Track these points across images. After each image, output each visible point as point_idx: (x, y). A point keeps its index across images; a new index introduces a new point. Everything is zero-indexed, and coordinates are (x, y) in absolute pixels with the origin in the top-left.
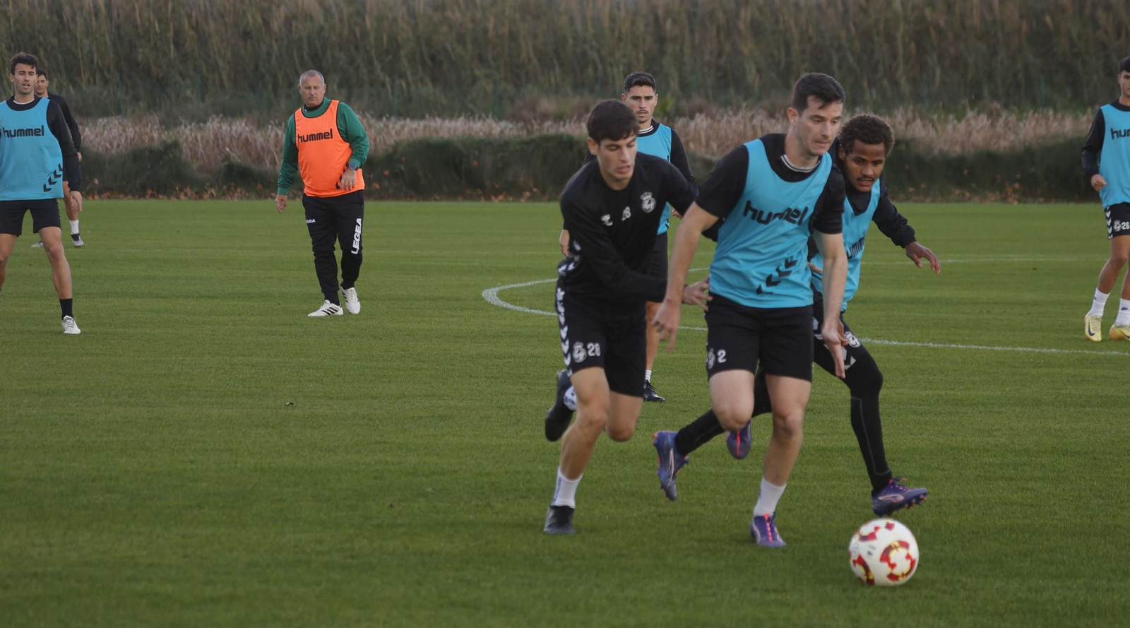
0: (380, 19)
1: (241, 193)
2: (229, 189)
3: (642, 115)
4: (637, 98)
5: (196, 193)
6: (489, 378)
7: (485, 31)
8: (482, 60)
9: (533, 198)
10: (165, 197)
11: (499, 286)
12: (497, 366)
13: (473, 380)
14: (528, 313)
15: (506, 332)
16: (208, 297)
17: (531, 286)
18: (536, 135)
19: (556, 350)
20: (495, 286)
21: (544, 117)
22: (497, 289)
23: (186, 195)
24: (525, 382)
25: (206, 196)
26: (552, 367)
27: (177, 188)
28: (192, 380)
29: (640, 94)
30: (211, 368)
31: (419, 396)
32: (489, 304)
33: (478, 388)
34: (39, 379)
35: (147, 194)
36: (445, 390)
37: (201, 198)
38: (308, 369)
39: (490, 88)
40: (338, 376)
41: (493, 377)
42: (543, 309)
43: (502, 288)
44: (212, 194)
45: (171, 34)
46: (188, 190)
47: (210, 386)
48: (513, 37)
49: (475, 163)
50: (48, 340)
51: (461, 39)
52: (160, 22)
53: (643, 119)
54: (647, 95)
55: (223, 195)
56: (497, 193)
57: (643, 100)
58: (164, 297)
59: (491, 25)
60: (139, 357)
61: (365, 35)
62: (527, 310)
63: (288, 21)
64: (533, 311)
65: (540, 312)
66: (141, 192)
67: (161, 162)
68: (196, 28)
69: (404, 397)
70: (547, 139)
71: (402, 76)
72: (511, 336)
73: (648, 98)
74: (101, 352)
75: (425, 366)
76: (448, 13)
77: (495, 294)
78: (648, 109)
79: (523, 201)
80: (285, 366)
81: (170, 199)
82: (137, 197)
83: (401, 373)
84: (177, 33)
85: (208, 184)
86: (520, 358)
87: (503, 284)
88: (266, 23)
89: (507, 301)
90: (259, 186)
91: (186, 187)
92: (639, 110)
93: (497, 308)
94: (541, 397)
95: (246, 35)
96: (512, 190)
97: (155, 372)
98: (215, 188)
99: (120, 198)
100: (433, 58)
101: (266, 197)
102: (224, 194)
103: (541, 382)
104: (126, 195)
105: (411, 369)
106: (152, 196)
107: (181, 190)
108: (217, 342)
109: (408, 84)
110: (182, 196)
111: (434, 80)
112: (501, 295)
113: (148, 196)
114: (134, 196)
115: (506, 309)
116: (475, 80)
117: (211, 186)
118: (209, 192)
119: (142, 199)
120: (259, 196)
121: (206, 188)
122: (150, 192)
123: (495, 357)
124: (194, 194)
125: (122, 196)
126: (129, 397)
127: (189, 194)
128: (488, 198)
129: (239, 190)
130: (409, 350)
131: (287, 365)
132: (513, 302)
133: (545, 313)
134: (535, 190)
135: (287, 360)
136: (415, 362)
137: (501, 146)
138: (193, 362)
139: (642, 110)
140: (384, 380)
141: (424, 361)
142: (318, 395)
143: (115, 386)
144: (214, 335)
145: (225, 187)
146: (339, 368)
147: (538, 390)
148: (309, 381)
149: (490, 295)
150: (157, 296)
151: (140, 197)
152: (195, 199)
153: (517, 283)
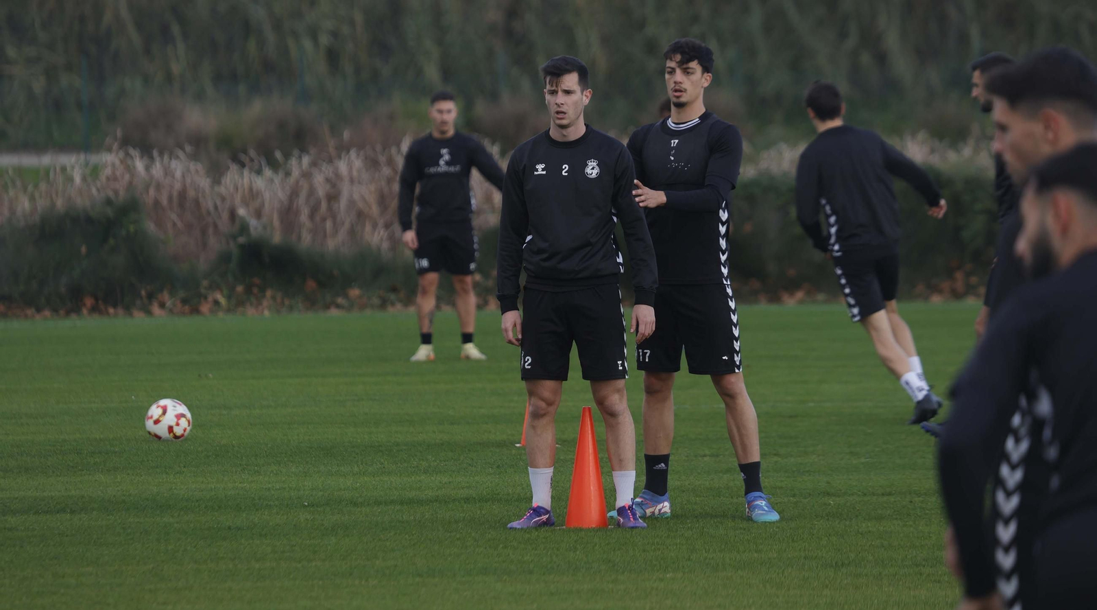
1: (274, 298)
2: (248, 290)
5: (184, 301)
10: (120, 311)
23: (162, 305)
25: (205, 308)
27: (143, 293)
35: (85, 305)
37: (195, 311)
44: (216, 302)
46: (166, 296)
55: (237, 304)
66: (71, 302)
67: (112, 241)
81: (131, 315)
82: (62, 312)
85: (205, 283)
90: (311, 284)
91: (161, 291)
98: (221, 291)
99: (26, 316)
101: (327, 307)
102: (241, 303)
104: (39, 310)
106: (94, 309)
107: (151, 296)
110: (156, 309)
113: (85, 311)
114: (55, 310)
117: (214, 286)
118: (210, 299)
119: (74, 316)
120: (312, 303)
121: (203, 291)
122: (89, 302)
124: (179, 305)
125: (30, 312)
127: (169, 304)
129: (269, 293)
145: (240, 289)
151: (68, 313)
152: (183, 314)
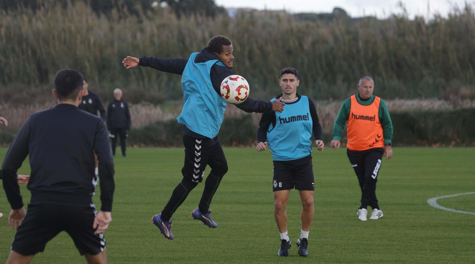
0: (367, 42)
3: (288, 90)
4: (285, 80)
6: (432, 250)
7: (428, 48)
8: (426, 65)
9: (457, 145)
10: (244, 146)
11: (438, 197)
12: (437, 243)
13: (423, 252)
14: (454, 212)
15: (442, 224)
16: (269, 203)
17: (456, 197)
18: (458, 108)
19: (472, 234)
20: (435, 197)
21: (463, 98)
22: (436, 199)
24: (454, 253)
26: (469, 244)
28: (260, 251)
29: (287, 78)
30: (271, 244)
31: (391, 261)
32: (432, 207)
33: (426, 256)
34: (173, 251)
36: (406, 257)
38: (327, 245)
39: (431, 81)
40: (344, 249)
41: (434, 250)
42: (464, 210)
43: (439, 198)
45: (246, 53)
47: (271, 255)
48: (445, 51)
49: (423, 125)
50: (178, 229)
51: (414, 53)
52: (240, 45)
53: (289, 92)
54: (291, 78)
56: (435, 142)
57: (289, 81)
58: (243, 204)
59: (432, 44)
60: (229, 238)
61: (358, 51)
62: (454, 211)
63: (314, 44)
64: (458, 211)
65: (462, 212)
68: (261, 48)
69: (383, 261)
70: (465, 110)
71: (380, 75)
72: (445, 226)
73: (292, 80)
74: (208, 236)
75: (395, 243)
76: (407, 38)
77: (435, 201)
78: (292, 86)
79: (451, 147)
80: (313, 244)
83: (380, 247)
84: (251, 52)
86: (451, 239)
87: (440, 195)
88: (301, 45)
89: (442, 206)
92: (286, 86)
93: (437, 210)
94: (464, 262)
95: (289, 52)
96: (445, 141)
97: (239, 247)
100: (398, 64)
103: (463, 253)
105: (386, 245)
108: (274, 229)
109: (383, 80)
111: (399, 77)
112: (438, 202)
115: (442, 210)
116: (422, 77)
123: (436, 238)
126: (224, 261)
128: (430, 145)
130: (385, 234)
131: (314, 243)
132: (446, 206)
133: (465, 212)
134: (458, 140)
135: (314, 240)
136: (389, 241)
137: (438, 115)
138: (261, 241)
139: (288, 87)
140: (371, 251)
141: (394, 241)
142: (333, 260)
143: (216, 255)
144: (272, 226)
146: (345, 245)
147: (462, 258)
148: (328, 252)
149: (432, 202)
150: (240, 203)
151: (229, 147)
153: (448, 195)
